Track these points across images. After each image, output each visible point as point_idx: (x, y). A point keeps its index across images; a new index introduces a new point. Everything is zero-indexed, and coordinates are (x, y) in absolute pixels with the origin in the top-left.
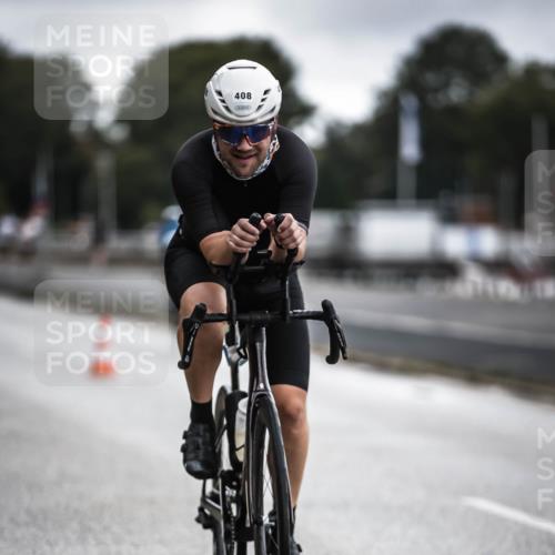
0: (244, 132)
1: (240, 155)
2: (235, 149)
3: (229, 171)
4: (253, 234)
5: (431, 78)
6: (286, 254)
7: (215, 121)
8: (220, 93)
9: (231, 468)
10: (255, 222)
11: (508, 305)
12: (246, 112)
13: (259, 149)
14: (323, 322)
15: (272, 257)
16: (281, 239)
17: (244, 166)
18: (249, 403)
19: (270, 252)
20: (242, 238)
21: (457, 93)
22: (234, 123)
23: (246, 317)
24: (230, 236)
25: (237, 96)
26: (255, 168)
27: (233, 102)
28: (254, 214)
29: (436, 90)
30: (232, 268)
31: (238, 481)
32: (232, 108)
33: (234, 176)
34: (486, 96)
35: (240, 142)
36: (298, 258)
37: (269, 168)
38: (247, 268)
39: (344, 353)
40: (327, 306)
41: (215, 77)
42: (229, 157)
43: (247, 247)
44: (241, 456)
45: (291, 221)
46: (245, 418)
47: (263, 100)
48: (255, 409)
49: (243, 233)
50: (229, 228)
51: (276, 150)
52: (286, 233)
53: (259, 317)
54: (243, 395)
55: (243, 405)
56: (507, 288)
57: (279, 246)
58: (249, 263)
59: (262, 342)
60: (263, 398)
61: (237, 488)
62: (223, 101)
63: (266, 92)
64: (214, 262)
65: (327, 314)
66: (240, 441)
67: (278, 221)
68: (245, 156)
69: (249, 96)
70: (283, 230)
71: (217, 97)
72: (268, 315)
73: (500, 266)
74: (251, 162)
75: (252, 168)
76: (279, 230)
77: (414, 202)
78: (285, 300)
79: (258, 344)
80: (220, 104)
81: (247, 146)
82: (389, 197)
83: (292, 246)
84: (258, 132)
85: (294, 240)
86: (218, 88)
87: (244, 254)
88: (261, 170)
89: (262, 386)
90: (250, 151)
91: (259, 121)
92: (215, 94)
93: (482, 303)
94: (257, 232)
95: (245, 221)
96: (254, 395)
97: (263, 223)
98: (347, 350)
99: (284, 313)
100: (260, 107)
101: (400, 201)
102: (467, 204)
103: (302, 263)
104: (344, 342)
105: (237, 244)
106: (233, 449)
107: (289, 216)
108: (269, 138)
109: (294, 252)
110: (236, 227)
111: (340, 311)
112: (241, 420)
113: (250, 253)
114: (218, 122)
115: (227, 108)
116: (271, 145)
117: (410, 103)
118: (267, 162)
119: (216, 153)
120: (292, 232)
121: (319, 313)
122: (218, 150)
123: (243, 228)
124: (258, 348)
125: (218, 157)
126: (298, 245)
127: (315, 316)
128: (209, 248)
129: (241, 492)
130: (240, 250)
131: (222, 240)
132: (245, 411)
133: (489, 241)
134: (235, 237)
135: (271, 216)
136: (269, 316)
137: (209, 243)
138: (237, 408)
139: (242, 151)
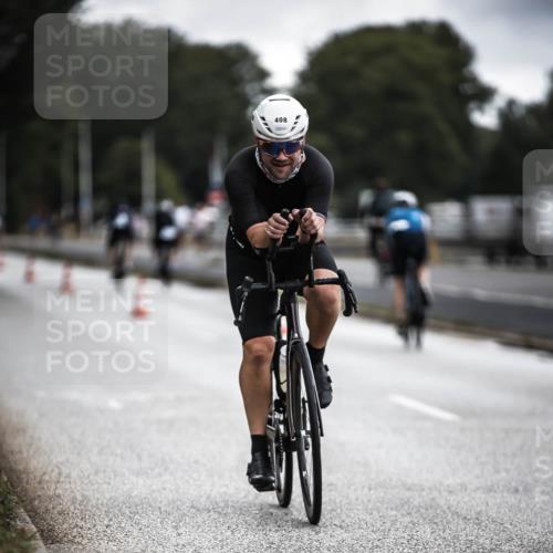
0: (282, 147)
2: (275, 159)
3: (269, 177)
4: (284, 224)
6: (309, 238)
7: (259, 139)
8: (263, 119)
10: (285, 216)
12: (282, 132)
13: (292, 159)
15: (299, 240)
16: (305, 227)
17: (281, 172)
18: (288, 349)
20: (276, 228)
22: (274, 140)
24: (267, 227)
25: (277, 120)
26: (288, 174)
27: (273, 125)
30: (270, 250)
31: (284, 407)
32: (272, 129)
33: (272, 180)
35: (278, 154)
36: (318, 240)
38: (281, 249)
39: (355, 308)
40: (341, 274)
41: (259, 107)
42: (270, 165)
43: (280, 234)
44: (284, 388)
45: (311, 214)
46: (285, 359)
47: (295, 123)
48: (292, 354)
49: (277, 224)
51: (303, 161)
52: (308, 223)
54: (284, 343)
55: (283, 350)
57: (304, 232)
58: (283, 244)
59: (295, 303)
60: (297, 344)
61: (284, 413)
62: (266, 124)
63: (297, 118)
65: (341, 279)
66: (283, 377)
68: (282, 164)
69: (285, 120)
70: (306, 221)
71: (261, 122)
74: (286, 169)
75: (286, 174)
76: (303, 220)
79: (292, 305)
80: (264, 127)
81: (283, 157)
83: (313, 231)
84: (291, 146)
85: (314, 227)
86: (261, 115)
87: (278, 239)
88: (292, 176)
89: (296, 336)
90: (285, 161)
91: (293, 138)
92: (260, 120)
94: (287, 223)
95: (278, 215)
96: (291, 342)
97: (290, 216)
100: (293, 128)
104: (355, 300)
105: (273, 232)
106: (279, 383)
107: (310, 209)
108: (299, 151)
110: (271, 219)
112: (283, 361)
113: (283, 238)
114: (262, 140)
115: (269, 129)
116: (300, 157)
118: (297, 170)
120: (312, 222)
121: (335, 279)
123: (277, 221)
124: (293, 308)
127: (333, 282)
128: (253, 236)
129: (287, 416)
130: (275, 236)
131: (261, 229)
132: (285, 355)
134: (271, 227)
135: (296, 211)
137: (253, 232)
138: (279, 353)
139: (280, 161)
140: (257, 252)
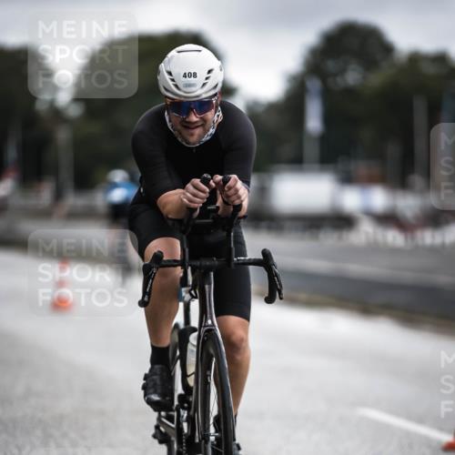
0: (192, 106)
1: (189, 126)
2: (184, 120)
3: (180, 140)
4: (203, 192)
5: (331, 65)
6: (232, 209)
7: (167, 97)
8: (170, 73)
9: (183, 392)
10: (206, 182)
11: (394, 251)
12: (193, 89)
13: (204, 121)
14: (262, 268)
15: (219, 212)
16: (228, 197)
17: (192, 135)
18: (199, 336)
19: (218, 208)
20: (195, 195)
21: (353, 77)
22: (182, 99)
23: (198, 263)
24: (184, 194)
25: (185, 76)
26: (201, 136)
27: (181, 81)
28: (205, 175)
29: (335, 75)
30: (185, 221)
31: (189, 403)
32: (180, 86)
33: (184, 143)
34: (376, 79)
35: (188, 114)
37: (214, 136)
38: (198, 221)
39: (280, 294)
40: (266, 254)
41: (166, 59)
43: (198, 203)
44: (191, 381)
45: (237, 181)
46: (195, 349)
47: (207, 78)
48: (204, 342)
49: (196, 191)
50: (183, 187)
51: (220, 120)
52: (232, 191)
53: (208, 263)
54: (194, 330)
55: (193, 338)
56: (393, 237)
57: (225, 203)
59: (210, 284)
60: (210, 332)
61: (188, 409)
62: (173, 80)
63: (209, 72)
64: (170, 216)
65: (266, 261)
66: (191, 369)
67: (225, 181)
68: (193, 126)
69: (195, 75)
71: (168, 77)
72: (215, 262)
73: (388, 219)
74: (198, 131)
75: (198, 137)
76: (226, 189)
77: (317, 166)
78: (230, 248)
79: (207, 286)
80: (171, 83)
81: (194, 118)
82: (297, 162)
83: (237, 202)
85: (239, 197)
86: (168, 69)
87: (195, 209)
88: (206, 138)
89: (210, 322)
90: (196, 122)
91: (204, 96)
92: (166, 75)
93: (374, 249)
94: (208, 190)
95: (197, 181)
96: (203, 330)
97: (212, 183)
98: (283, 292)
99: (229, 260)
100: (204, 84)
101: (305, 166)
102: (361, 167)
103: (244, 217)
104: (280, 284)
105: (190, 201)
106: (185, 376)
107: (235, 176)
108: (213, 110)
109: (239, 207)
110: (189, 186)
111: (277, 259)
112: (192, 351)
113: (201, 208)
114: (169, 98)
115: (176, 86)
116: (215, 117)
117: (314, 85)
118: (212, 131)
119: (169, 124)
120: (237, 191)
121: (259, 260)
122: (170, 121)
123: (195, 187)
124: (207, 290)
125: (170, 128)
126: (242, 201)
127: (256, 263)
128: (166, 204)
129: (192, 413)
130: (193, 205)
131: (176, 197)
132: (195, 343)
133: (379, 198)
134: (189, 195)
135: (219, 178)
136: (217, 263)
137: (165, 200)
138: (188, 341)
139: (190, 123)
140: (170, 223)
